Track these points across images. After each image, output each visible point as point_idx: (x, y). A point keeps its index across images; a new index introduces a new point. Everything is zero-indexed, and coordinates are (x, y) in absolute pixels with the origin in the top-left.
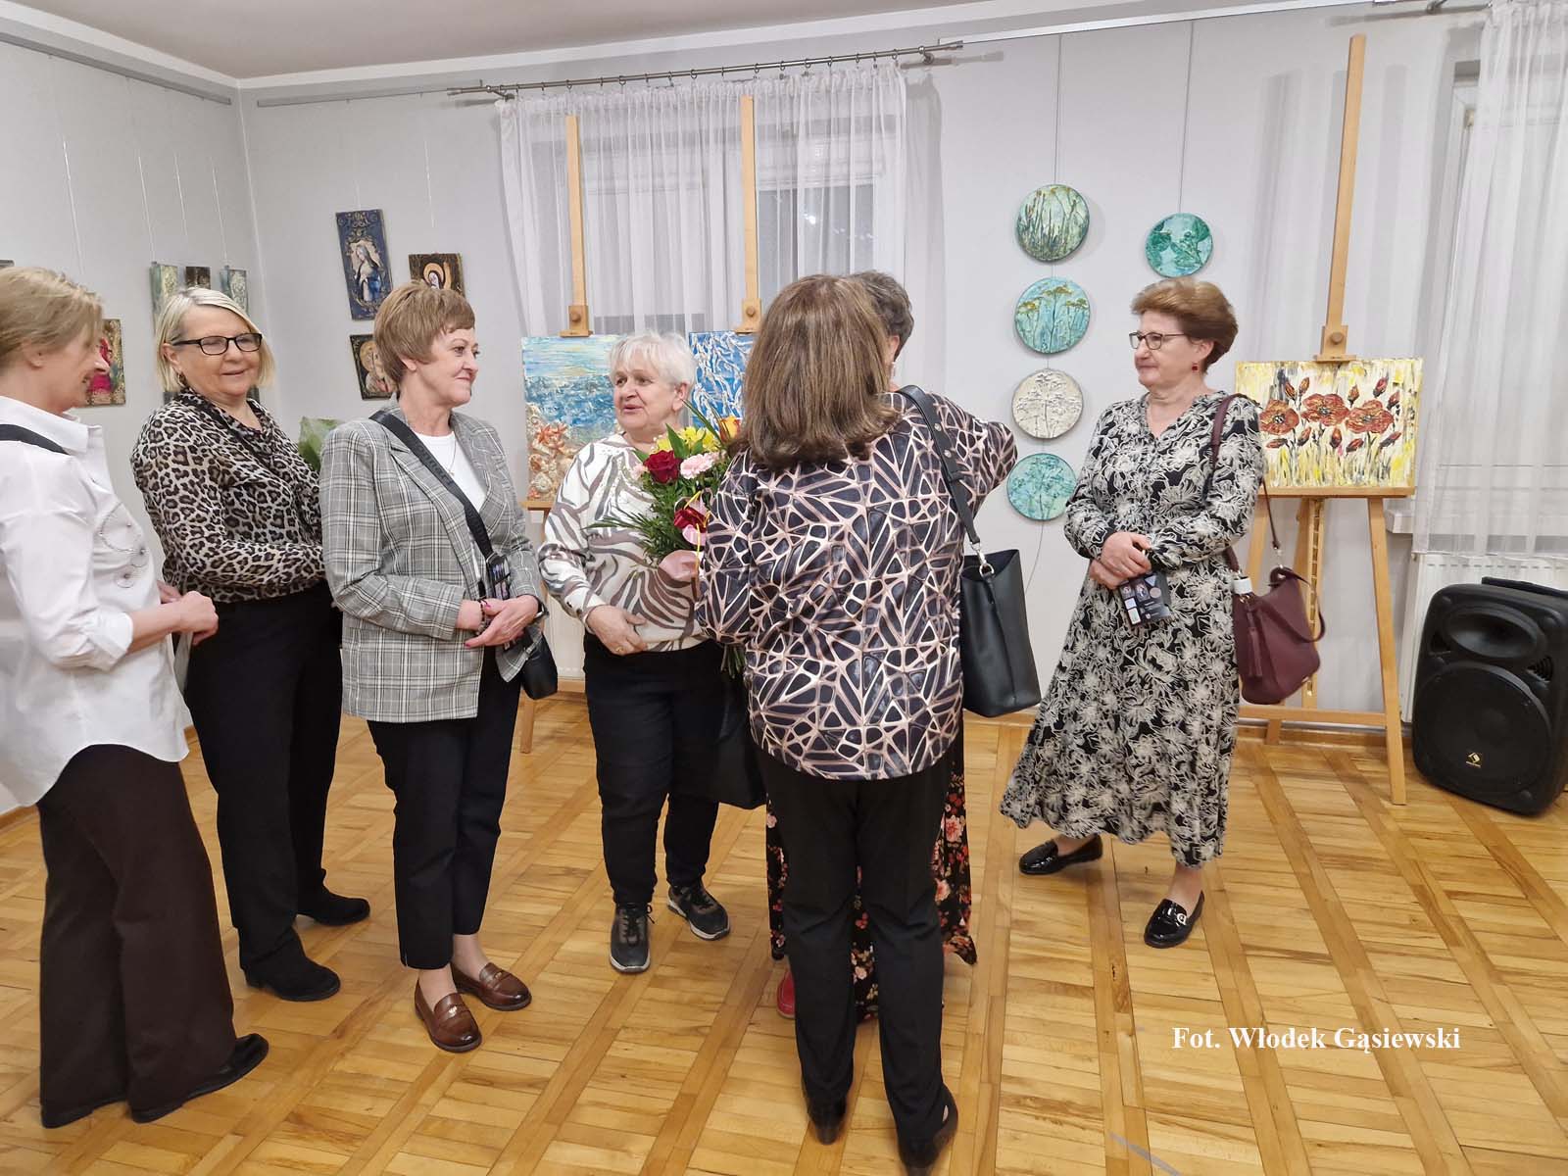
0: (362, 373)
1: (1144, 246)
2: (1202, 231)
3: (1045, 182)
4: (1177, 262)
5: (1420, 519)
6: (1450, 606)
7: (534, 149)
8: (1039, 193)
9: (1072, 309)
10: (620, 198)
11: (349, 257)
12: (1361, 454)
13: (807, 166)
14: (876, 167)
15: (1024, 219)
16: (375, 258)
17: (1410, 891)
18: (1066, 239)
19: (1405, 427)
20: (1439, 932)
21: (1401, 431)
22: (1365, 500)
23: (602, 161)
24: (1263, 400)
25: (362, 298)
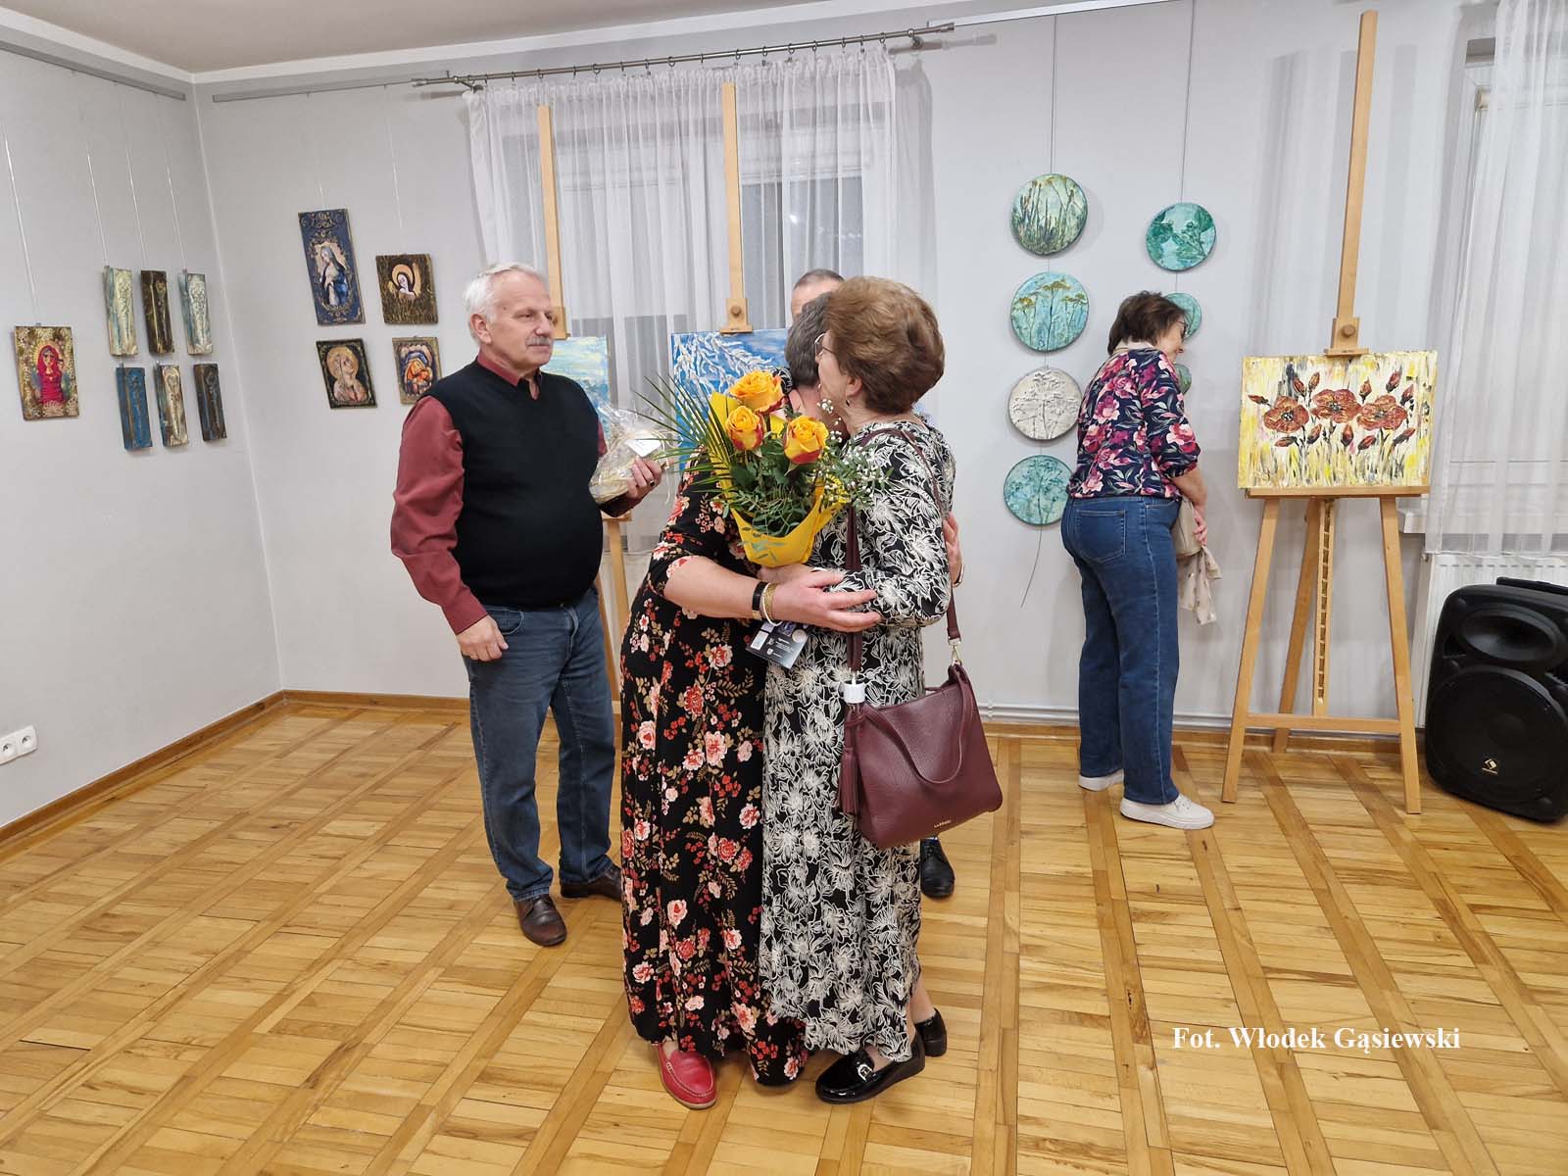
0: (330, 380)
1: (1144, 238)
2: (1204, 220)
3: (1040, 172)
4: (1179, 254)
5: (1433, 518)
6: (1465, 609)
7: (504, 143)
8: (1035, 183)
9: (1070, 304)
10: (596, 194)
11: (314, 260)
12: (1373, 451)
13: (792, 158)
14: (864, 159)
15: (1019, 210)
16: (341, 260)
17: (1432, 906)
18: (1063, 232)
19: (1419, 425)
20: (1464, 949)
21: (1415, 427)
22: (1378, 499)
23: (577, 156)
24: (1271, 397)
25: (328, 302)
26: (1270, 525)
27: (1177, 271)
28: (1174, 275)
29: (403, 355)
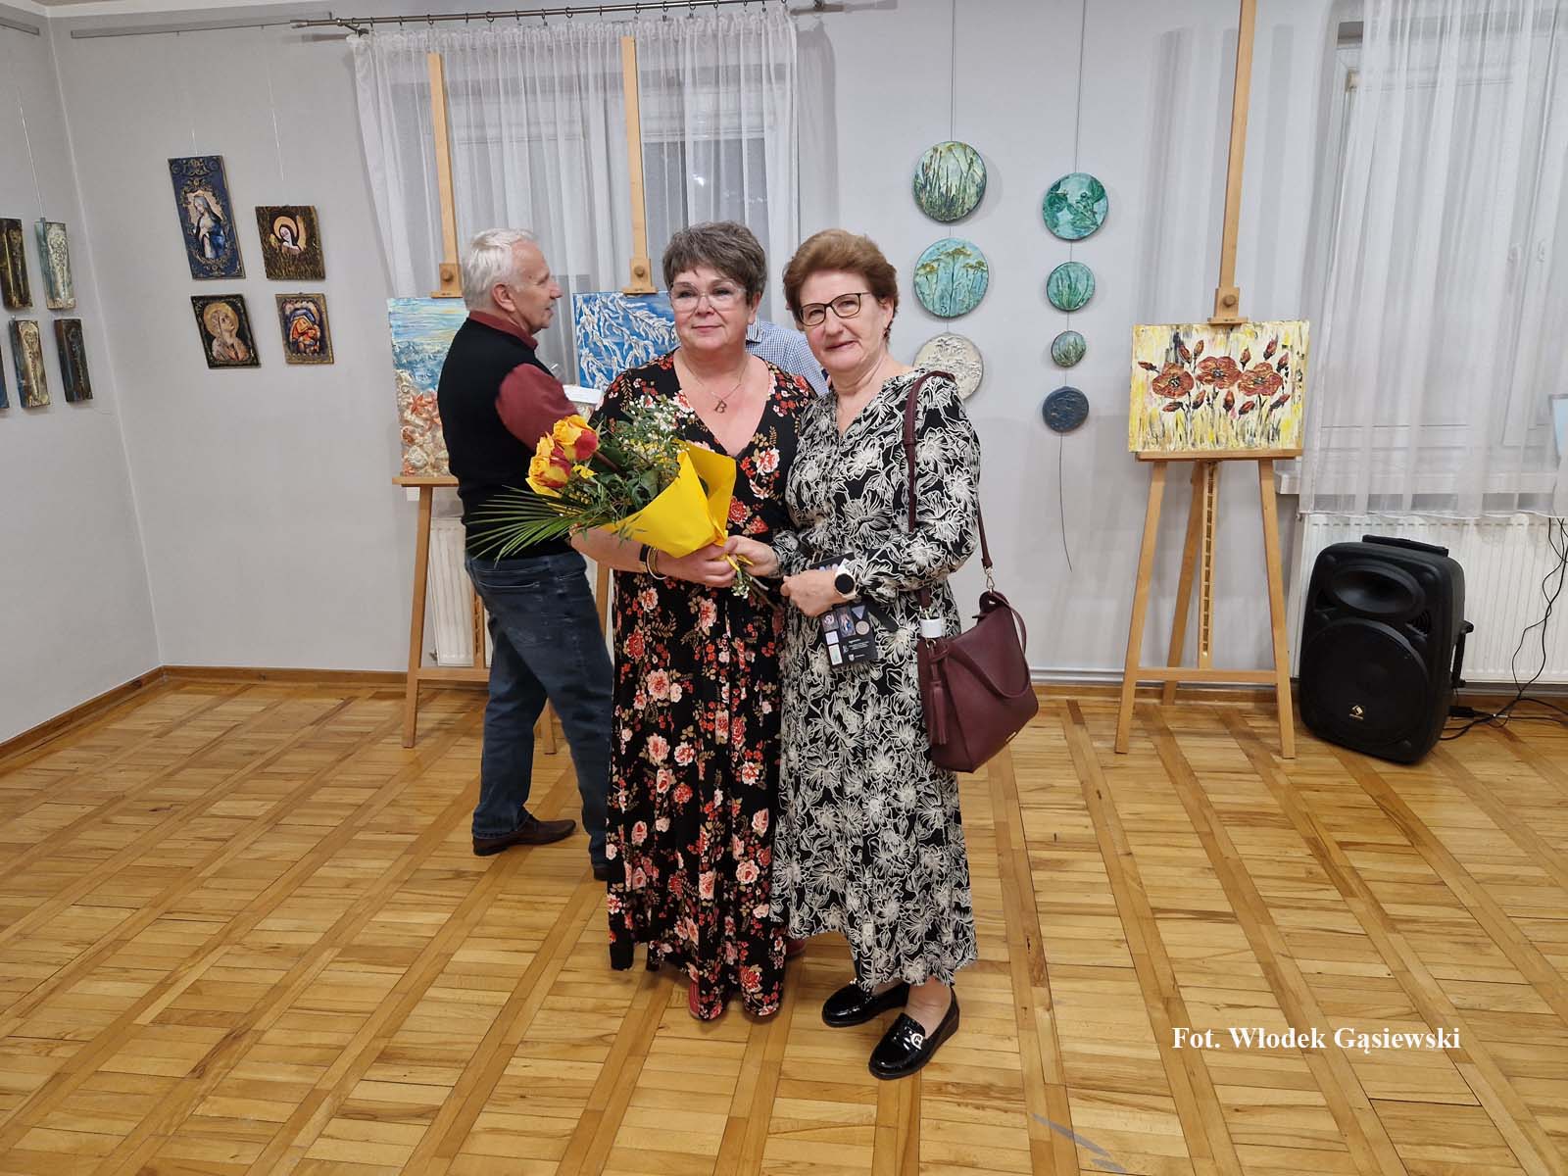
0: (207, 338)
1: (1041, 208)
2: (1097, 191)
3: (941, 139)
4: (1073, 224)
5: (1306, 480)
6: (1335, 564)
7: (394, 93)
8: (936, 150)
9: (971, 271)
10: (493, 149)
11: (186, 209)
12: (1252, 416)
13: (695, 117)
14: (767, 120)
15: (921, 175)
16: (217, 210)
17: (1305, 845)
18: (963, 199)
19: (1294, 389)
20: (1333, 883)
21: (1290, 393)
22: (1256, 462)
23: (471, 106)
24: (1159, 363)
25: (203, 255)
26: (1158, 487)
27: (1071, 241)
28: (1068, 245)
29: (288, 313)
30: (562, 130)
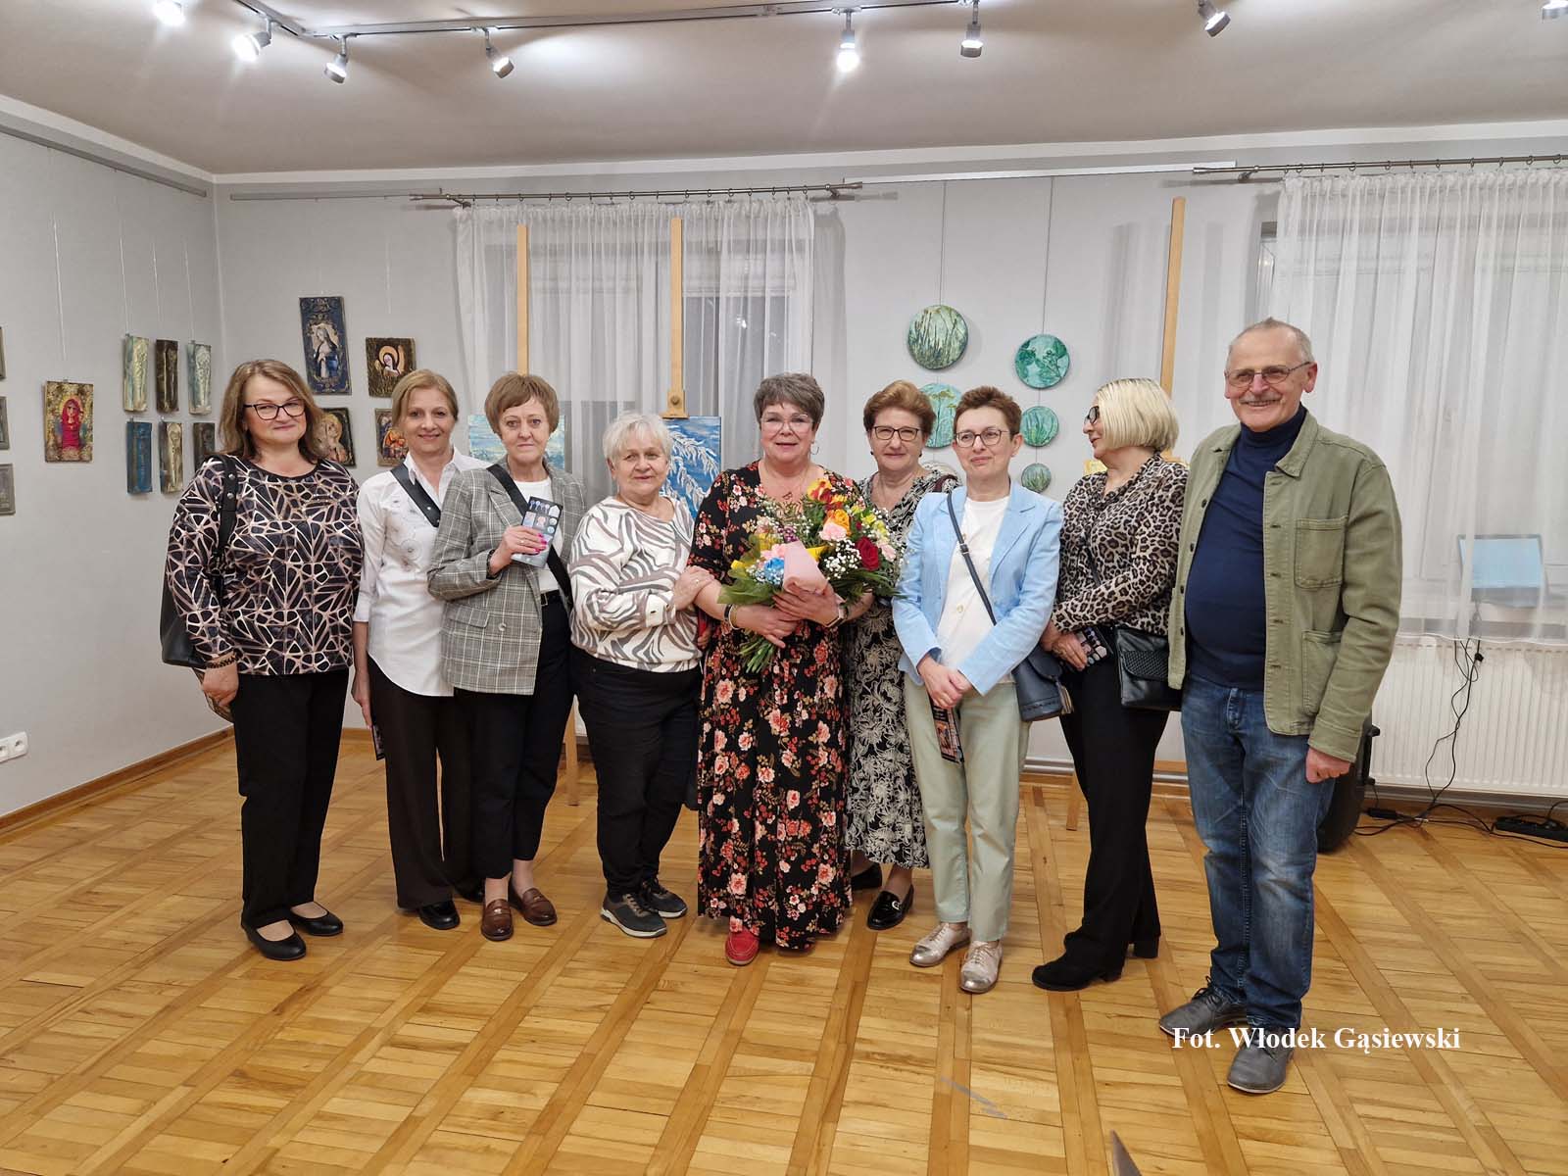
2: (1060, 350)
3: (931, 303)
4: (1041, 375)
7: (487, 251)
8: (926, 312)
10: (563, 298)
11: (310, 339)
13: (729, 278)
14: (788, 282)
15: (914, 332)
16: (335, 339)
18: (949, 351)
23: (548, 264)
25: (319, 374)
27: (1040, 389)
28: (1036, 392)
29: (383, 424)
30: (620, 284)
